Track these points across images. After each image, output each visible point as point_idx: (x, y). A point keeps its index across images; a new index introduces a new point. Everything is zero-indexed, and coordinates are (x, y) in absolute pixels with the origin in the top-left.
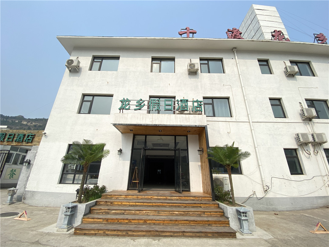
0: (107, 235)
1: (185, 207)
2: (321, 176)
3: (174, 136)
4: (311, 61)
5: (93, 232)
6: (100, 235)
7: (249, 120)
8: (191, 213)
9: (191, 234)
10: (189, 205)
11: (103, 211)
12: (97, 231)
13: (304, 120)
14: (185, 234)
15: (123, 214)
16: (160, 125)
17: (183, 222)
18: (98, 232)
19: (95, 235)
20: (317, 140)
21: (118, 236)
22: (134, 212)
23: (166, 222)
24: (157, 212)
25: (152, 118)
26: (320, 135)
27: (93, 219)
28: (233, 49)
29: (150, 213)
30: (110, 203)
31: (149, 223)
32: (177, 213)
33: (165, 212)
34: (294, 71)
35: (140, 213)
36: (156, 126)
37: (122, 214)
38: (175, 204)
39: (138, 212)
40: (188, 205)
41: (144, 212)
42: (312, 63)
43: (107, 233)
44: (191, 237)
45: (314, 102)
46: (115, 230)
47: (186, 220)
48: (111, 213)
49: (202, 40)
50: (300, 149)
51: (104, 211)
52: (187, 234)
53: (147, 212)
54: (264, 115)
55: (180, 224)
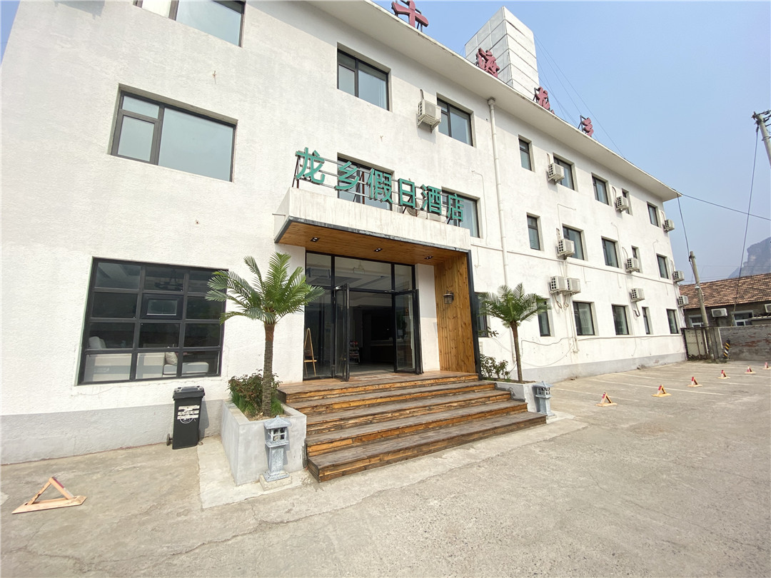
0: (388, 463)
1: (455, 394)
2: (568, 338)
3: (390, 265)
4: (575, 164)
5: (361, 465)
6: (375, 466)
7: (502, 247)
8: (473, 402)
9: (502, 429)
10: (460, 390)
11: (329, 425)
12: (368, 460)
13: (559, 257)
14: (495, 431)
15: (371, 423)
16: (396, 239)
17: (477, 416)
18: (370, 461)
19: (365, 468)
20: (571, 289)
21: (407, 459)
22: (390, 415)
23: (455, 420)
24: (427, 408)
25: (381, 220)
26: (575, 281)
27: (332, 442)
28: (488, 100)
29: (417, 412)
30: (324, 409)
31: (433, 428)
32: (455, 404)
33: (439, 407)
34: (560, 175)
35: (401, 415)
36: (389, 239)
37: (369, 424)
38: (439, 393)
39: (397, 414)
40: (457, 390)
41: (408, 412)
42: (576, 168)
43: (386, 459)
44: (504, 433)
45: (569, 231)
46: (399, 450)
47: (480, 413)
48: (347, 426)
49: (453, 55)
50: (551, 299)
51: (333, 423)
52: (499, 431)
53: (412, 410)
54: (520, 241)
55: (474, 420)
